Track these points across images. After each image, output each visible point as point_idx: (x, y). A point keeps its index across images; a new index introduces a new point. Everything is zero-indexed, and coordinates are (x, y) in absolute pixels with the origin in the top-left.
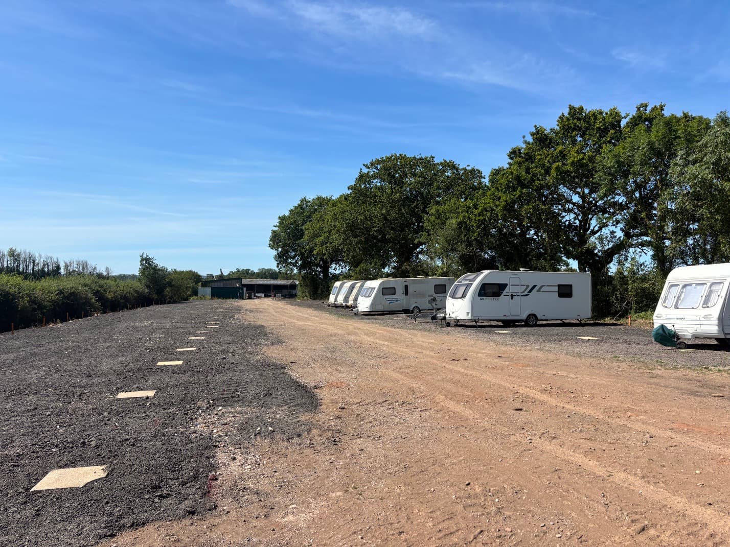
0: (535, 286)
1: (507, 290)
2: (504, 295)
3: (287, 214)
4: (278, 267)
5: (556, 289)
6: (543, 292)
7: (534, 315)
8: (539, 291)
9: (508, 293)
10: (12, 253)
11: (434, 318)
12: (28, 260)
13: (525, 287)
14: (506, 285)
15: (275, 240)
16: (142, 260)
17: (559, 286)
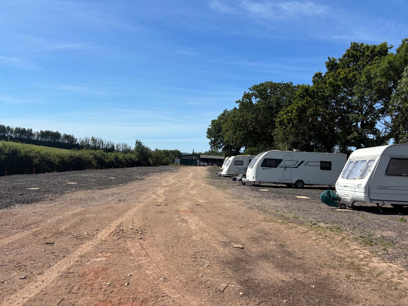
0: (303, 162)
1: (282, 163)
2: (280, 167)
3: (216, 118)
4: (211, 148)
5: (319, 164)
6: (308, 165)
7: (302, 181)
8: (306, 165)
9: (283, 165)
10: (93, 139)
11: (235, 179)
12: (100, 143)
13: (296, 162)
14: (281, 160)
15: (210, 133)
16: (137, 143)
17: (321, 162)
